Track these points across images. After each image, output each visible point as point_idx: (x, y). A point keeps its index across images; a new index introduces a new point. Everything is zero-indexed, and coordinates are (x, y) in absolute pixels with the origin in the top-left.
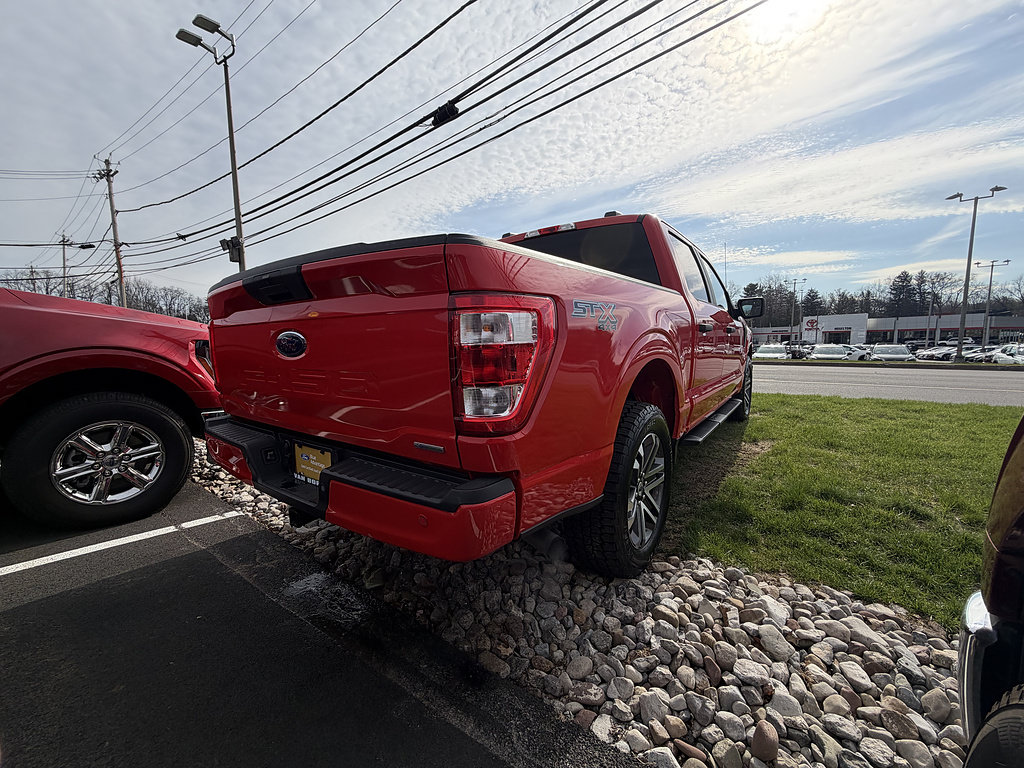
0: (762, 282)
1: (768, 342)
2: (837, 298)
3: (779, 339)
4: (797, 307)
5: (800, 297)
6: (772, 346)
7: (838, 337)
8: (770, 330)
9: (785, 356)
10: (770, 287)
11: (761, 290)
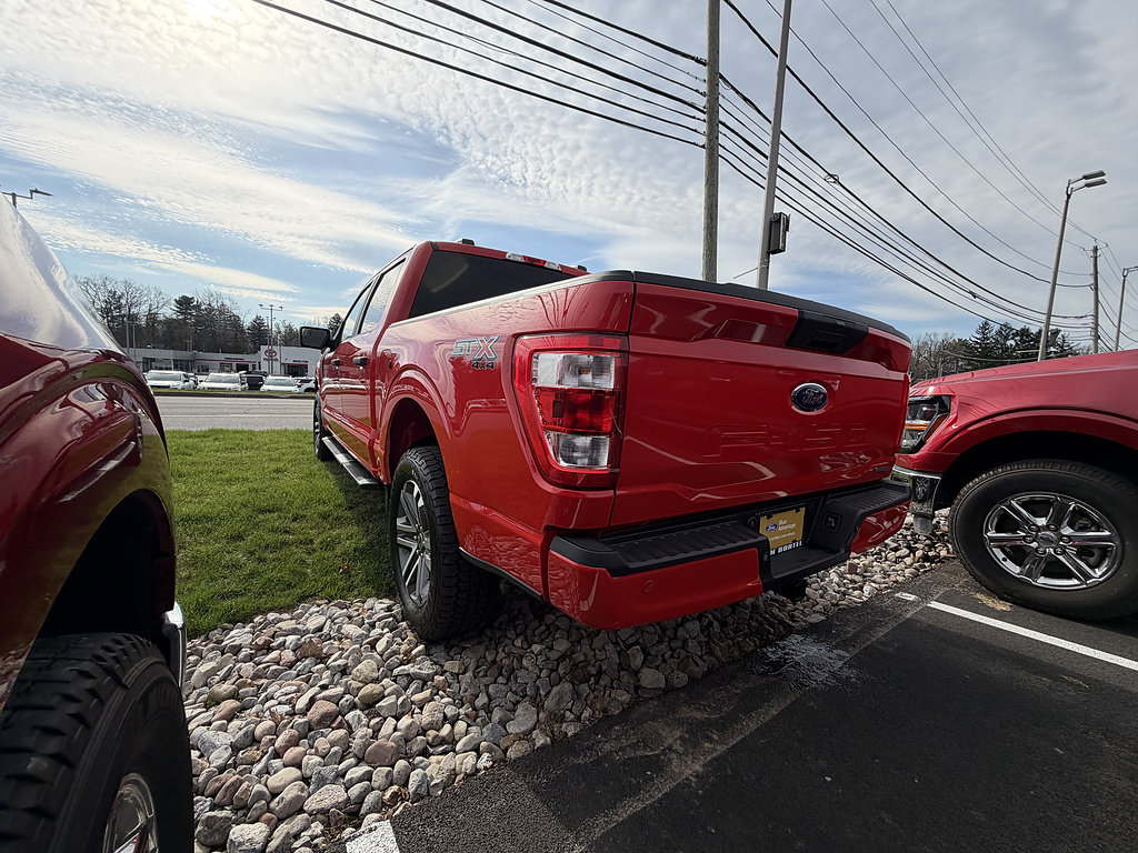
0: (199, 296)
1: (222, 370)
2: (283, 329)
3: (235, 368)
4: (242, 331)
5: (247, 322)
6: (223, 375)
7: (295, 370)
8: (222, 356)
9: (238, 386)
10: (210, 305)
11: (198, 307)
